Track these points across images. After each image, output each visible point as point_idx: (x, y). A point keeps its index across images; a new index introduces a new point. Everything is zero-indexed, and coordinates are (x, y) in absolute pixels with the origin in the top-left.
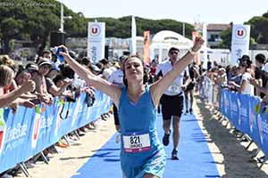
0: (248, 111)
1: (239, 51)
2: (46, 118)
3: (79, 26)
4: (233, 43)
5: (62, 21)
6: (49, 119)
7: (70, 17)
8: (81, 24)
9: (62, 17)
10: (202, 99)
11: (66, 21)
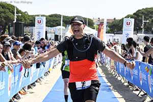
0: (139, 72)
1: (128, 34)
2: (15, 77)
3: (25, 20)
4: (123, 29)
5: (16, 17)
6: (16, 77)
7: (20, 15)
8: (27, 19)
9: (15, 14)
10: (102, 64)
11: (18, 16)
